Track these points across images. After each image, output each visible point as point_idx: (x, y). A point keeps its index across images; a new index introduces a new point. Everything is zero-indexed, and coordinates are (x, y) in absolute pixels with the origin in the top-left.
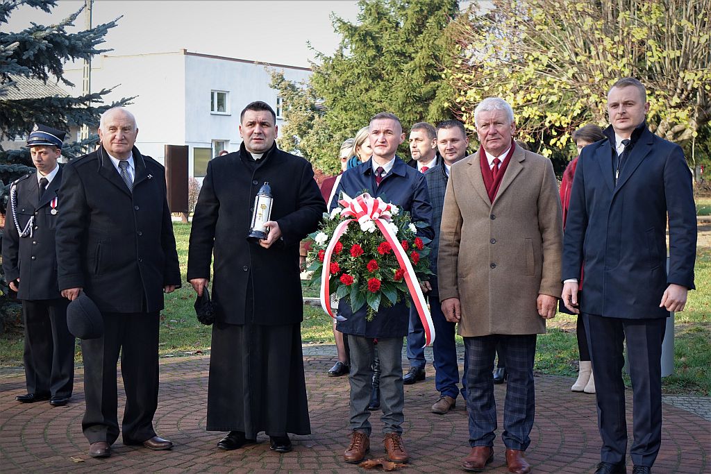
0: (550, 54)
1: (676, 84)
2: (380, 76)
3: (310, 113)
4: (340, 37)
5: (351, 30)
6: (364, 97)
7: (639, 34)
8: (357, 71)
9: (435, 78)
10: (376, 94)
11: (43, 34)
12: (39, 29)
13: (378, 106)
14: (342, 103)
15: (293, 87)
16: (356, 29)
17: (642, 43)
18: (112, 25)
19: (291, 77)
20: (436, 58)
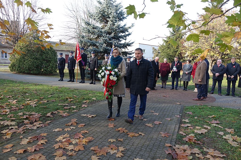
0: (196, 45)
1: (217, 50)
2: (169, 48)
3: (158, 53)
4: (163, 42)
5: (165, 41)
6: (167, 51)
7: (211, 42)
8: (166, 47)
9: (178, 48)
10: (168, 51)
11: (126, 44)
12: (125, 43)
13: (169, 52)
14: (163, 52)
15: (156, 49)
16: (166, 41)
17: (212, 44)
18: (134, 42)
19: (155, 48)
20: (178, 45)
